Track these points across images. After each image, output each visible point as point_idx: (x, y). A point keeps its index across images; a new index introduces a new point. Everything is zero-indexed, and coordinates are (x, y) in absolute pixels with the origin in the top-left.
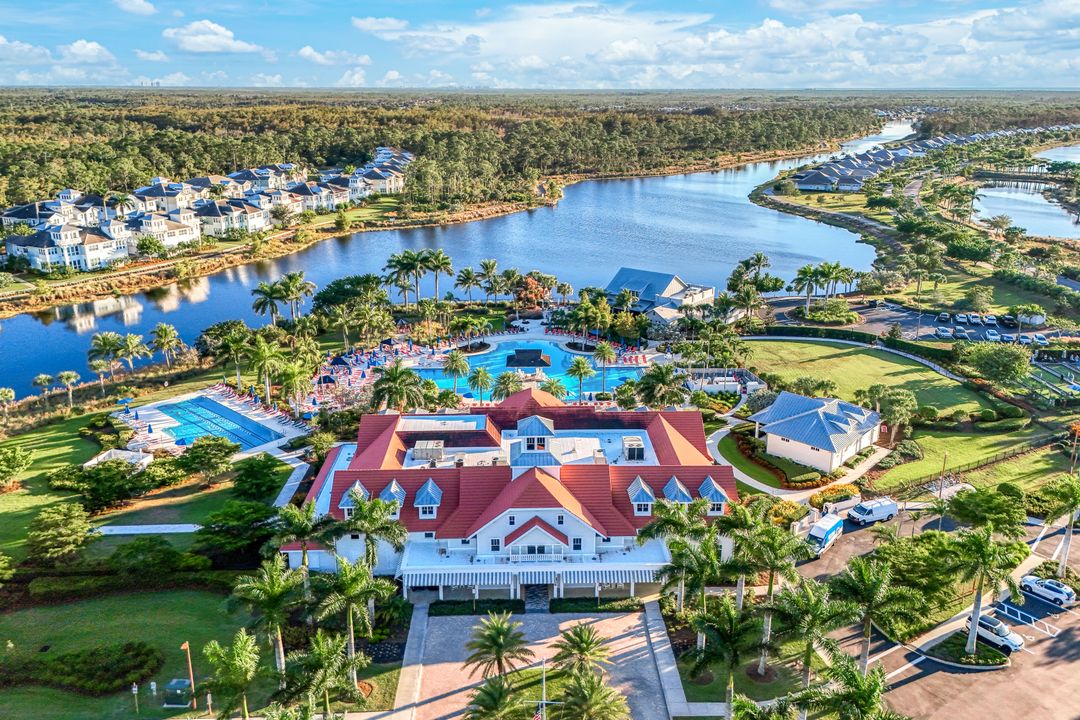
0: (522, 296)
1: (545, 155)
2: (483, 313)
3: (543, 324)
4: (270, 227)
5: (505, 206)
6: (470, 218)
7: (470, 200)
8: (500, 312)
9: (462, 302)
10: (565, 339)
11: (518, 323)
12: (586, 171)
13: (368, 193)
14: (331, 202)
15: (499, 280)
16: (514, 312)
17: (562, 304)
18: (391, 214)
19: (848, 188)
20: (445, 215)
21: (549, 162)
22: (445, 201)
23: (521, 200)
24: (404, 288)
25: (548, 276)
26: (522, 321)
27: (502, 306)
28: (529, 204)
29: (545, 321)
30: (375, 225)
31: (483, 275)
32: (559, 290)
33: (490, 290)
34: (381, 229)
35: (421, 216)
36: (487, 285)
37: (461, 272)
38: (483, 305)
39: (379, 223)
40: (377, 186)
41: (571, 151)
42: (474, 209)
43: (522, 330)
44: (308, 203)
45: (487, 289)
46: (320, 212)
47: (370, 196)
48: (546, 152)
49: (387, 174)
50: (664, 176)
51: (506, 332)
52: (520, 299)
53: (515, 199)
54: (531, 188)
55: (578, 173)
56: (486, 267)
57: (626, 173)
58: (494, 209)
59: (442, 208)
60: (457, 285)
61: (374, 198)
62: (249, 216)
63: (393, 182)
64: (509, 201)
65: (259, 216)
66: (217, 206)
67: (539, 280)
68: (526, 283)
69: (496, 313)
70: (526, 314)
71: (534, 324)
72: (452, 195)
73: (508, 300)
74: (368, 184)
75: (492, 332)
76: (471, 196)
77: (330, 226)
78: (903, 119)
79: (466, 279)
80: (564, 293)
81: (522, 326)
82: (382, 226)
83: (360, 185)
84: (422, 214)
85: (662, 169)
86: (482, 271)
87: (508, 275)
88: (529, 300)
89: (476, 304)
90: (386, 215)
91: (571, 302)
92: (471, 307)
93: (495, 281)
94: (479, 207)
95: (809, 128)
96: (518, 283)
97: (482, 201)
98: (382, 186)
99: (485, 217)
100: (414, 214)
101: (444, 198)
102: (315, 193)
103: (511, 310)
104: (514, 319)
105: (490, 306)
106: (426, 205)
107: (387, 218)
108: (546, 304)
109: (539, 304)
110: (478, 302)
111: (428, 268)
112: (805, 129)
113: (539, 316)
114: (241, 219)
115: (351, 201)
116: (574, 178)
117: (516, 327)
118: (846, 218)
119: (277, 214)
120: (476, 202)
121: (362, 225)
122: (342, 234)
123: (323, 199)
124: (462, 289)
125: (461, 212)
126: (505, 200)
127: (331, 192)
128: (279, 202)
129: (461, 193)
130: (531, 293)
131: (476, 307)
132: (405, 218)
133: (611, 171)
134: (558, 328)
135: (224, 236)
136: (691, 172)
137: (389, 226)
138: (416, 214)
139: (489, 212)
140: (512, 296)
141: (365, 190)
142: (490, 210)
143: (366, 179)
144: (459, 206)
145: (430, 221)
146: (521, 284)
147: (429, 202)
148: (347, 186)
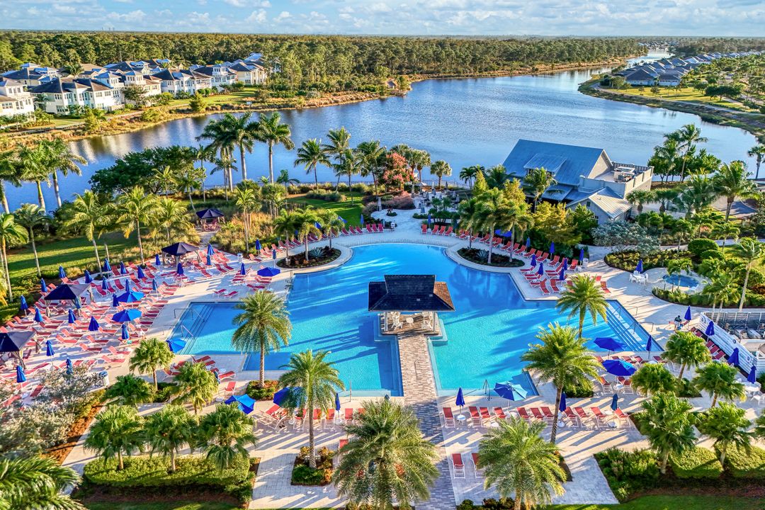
0: (386, 177)
1: (393, 58)
2: (333, 200)
3: (416, 217)
4: (121, 106)
5: (359, 94)
6: (326, 104)
7: (327, 89)
8: (356, 199)
9: (307, 185)
10: (454, 243)
11: (381, 215)
12: (427, 73)
13: (231, 82)
14: (193, 87)
15: (354, 156)
16: (375, 200)
17: (438, 188)
18: (250, 99)
19: (668, 84)
20: (302, 99)
21: (397, 64)
22: (302, 90)
23: (374, 91)
24: (220, 164)
25: (419, 152)
26: (385, 211)
27: (358, 191)
28: (382, 94)
29: (418, 211)
30: (232, 108)
31: (331, 149)
32: (433, 169)
33: (342, 168)
34: (236, 111)
35: (279, 101)
36: (338, 162)
37: (304, 144)
38: (333, 189)
39: (236, 106)
40: (242, 77)
41: (415, 56)
42: (329, 97)
43: (388, 225)
44: (169, 88)
45: (338, 167)
46: (180, 96)
47: (233, 85)
48: (394, 56)
49: (251, 67)
50: (494, 77)
51: (364, 230)
52: (382, 181)
53: (369, 90)
54: (383, 82)
55: (421, 73)
56: (336, 137)
57: (462, 74)
58: (349, 96)
59: (300, 94)
60: (298, 162)
61: (237, 87)
62: (95, 93)
63: (257, 74)
64: (363, 91)
65: (107, 94)
66: (61, 82)
67: (407, 156)
68: (391, 161)
69: (349, 199)
70: (391, 202)
71: (403, 217)
72: (310, 84)
73: (366, 182)
74: (230, 73)
75: (345, 231)
76: (327, 85)
77: (185, 108)
78: (658, 48)
79: (309, 154)
80: (439, 174)
81: (387, 219)
82: (238, 108)
83: (223, 73)
84: (280, 99)
85: (492, 72)
86: (331, 143)
87: (366, 148)
88: (395, 183)
89: (323, 187)
90: (244, 99)
91: (450, 185)
92: (316, 192)
93: (349, 157)
94: (335, 95)
95: (599, 48)
96: (379, 160)
97: (337, 91)
98: (247, 78)
99: (340, 103)
100: (271, 100)
101: (303, 87)
102: (176, 78)
103: (369, 197)
104: (375, 209)
105: (343, 190)
106: (284, 92)
107: (245, 102)
108: (417, 189)
109: (408, 188)
110: (327, 185)
111: (256, 137)
112: (596, 48)
113: (409, 206)
114: (86, 96)
115: (214, 88)
116: (418, 78)
117: (379, 222)
118: (690, 105)
119: (129, 94)
120: (332, 91)
121: (219, 107)
122: (197, 115)
123: (185, 84)
124: (304, 167)
125: (317, 99)
126: (359, 90)
127: (193, 78)
128: (132, 82)
129: (318, 83)
130: (397, 173)
131: (324, 192)
132: (263, 102)
133: (449, 73)
134: (440, 224)
135: (67, 113)
136: (516, 75)
137: (246, 108)
138: (274, 99)
139: (345, 99)
140: (370, 177)
141: (228, 78)
142: (343, 97)
143: (230, 70)
144: (315, 92)
145: (287, 105)
146: (384, 162)
147: (287, 90)
148: (211, 75)
